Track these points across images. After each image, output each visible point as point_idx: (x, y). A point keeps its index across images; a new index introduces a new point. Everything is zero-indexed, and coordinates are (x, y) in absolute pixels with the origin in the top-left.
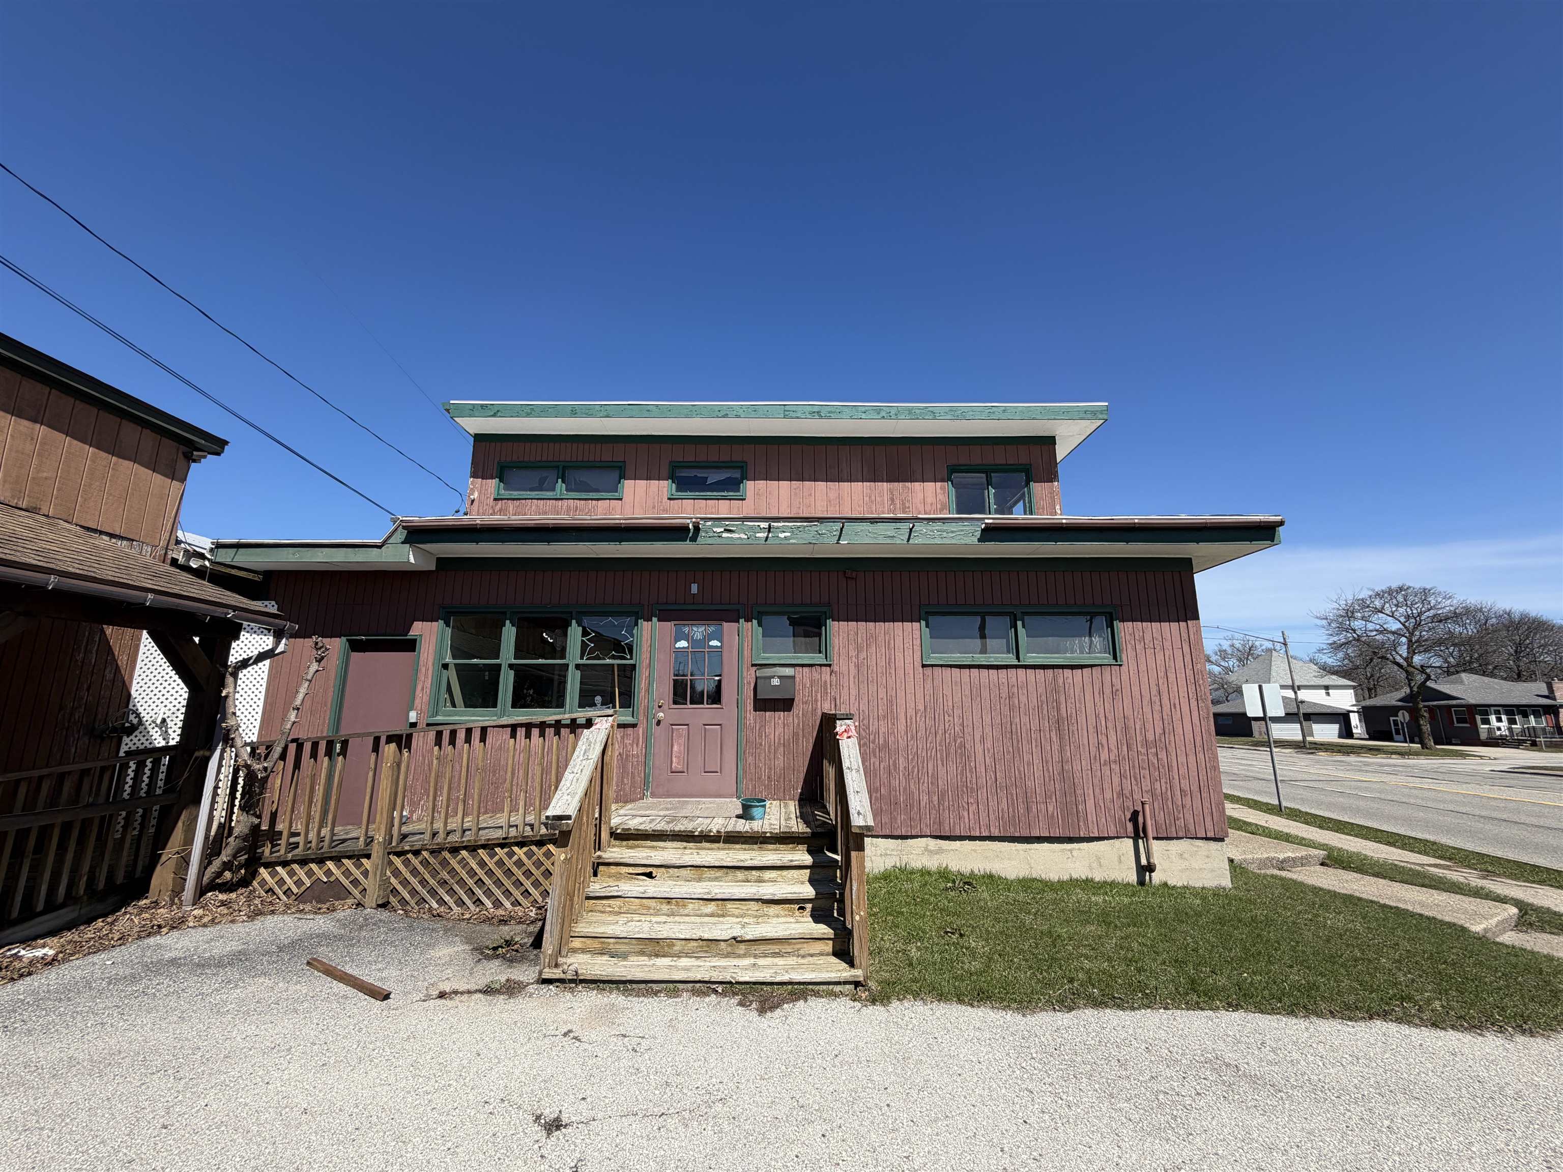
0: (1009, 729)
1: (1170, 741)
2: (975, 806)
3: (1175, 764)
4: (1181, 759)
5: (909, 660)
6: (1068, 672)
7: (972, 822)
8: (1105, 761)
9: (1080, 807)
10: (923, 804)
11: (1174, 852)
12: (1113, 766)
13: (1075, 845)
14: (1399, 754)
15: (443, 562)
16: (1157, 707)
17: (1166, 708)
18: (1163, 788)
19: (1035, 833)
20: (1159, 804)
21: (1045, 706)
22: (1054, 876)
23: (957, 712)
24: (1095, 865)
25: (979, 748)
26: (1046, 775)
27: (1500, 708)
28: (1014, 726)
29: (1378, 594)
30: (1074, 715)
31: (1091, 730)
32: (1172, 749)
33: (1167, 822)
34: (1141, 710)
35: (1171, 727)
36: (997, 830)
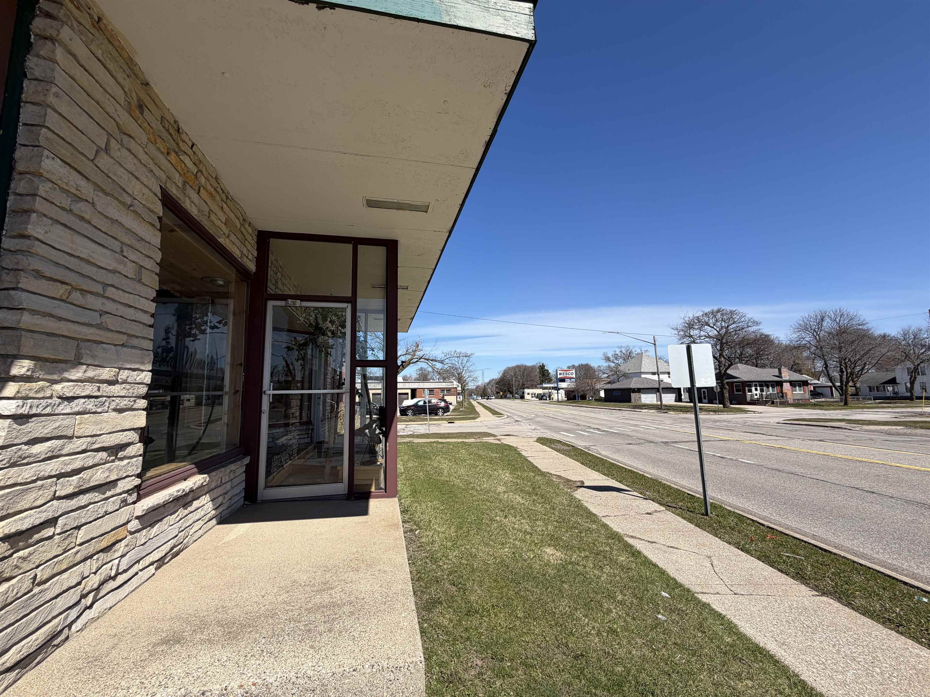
14: (713, 412)
27: (757, 383)
29: (706, 314)
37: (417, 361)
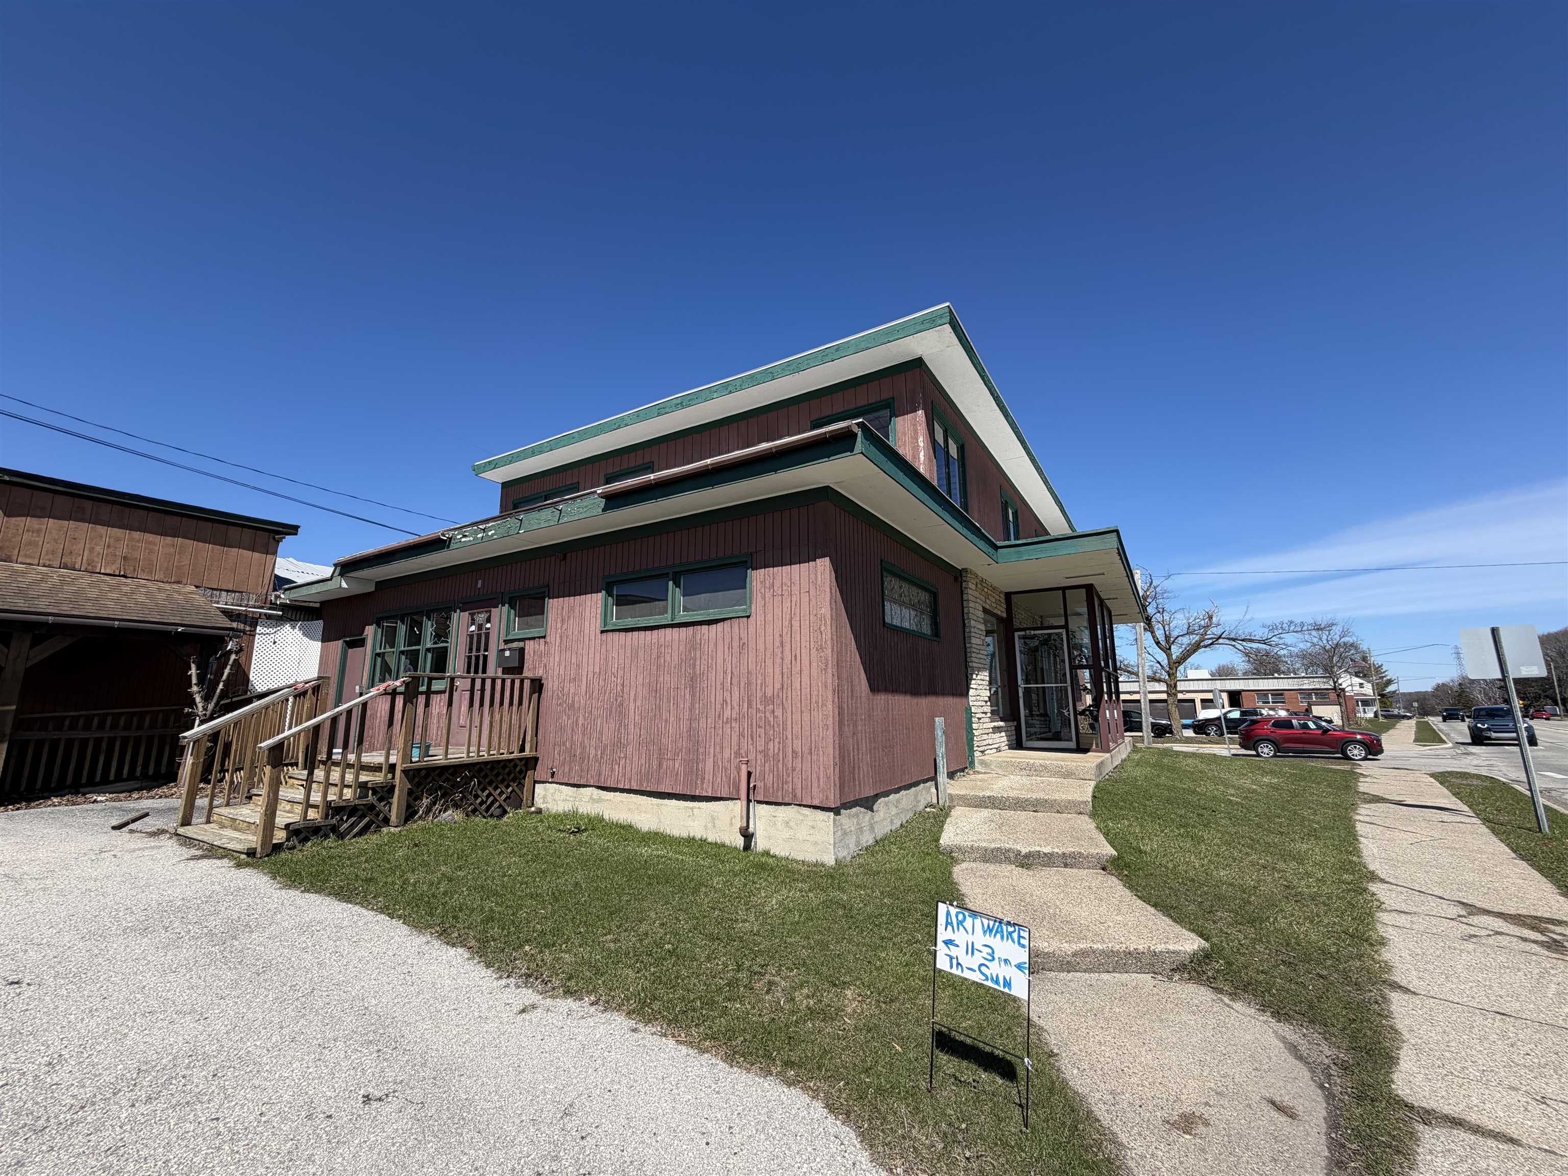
0: (655, 688)
1: (787, 697)
2: (624, 760)
3: (789, 723)
4: (797, 717)
5: (593, 628)
6: (705, 628)
7: (620, 775)
8: (727, 719)
9: (700, 765)
10: (591, 756)
11: (780, 819)
12: (734, 725)
13: (696, 804)
15: (381, 585)
16: (778, 660)
17: (787, 661)
18: (776, 748)
19: (662, 789)
20: (770, 764)
21: (683, 663)
22: (676, 832)
23: (621, 673)
24: (710, 825)
25: (632, 706)
26: (678, 733)
28: (659, 685)
30: (706, 672)
31: (718, 684)
32: (788, 705)
33: (775, 785)
34: (763, 664)
35: (789, 681)
36: (635, 784)
37: (1212, 644)
